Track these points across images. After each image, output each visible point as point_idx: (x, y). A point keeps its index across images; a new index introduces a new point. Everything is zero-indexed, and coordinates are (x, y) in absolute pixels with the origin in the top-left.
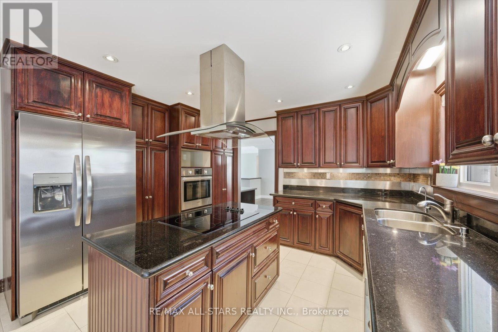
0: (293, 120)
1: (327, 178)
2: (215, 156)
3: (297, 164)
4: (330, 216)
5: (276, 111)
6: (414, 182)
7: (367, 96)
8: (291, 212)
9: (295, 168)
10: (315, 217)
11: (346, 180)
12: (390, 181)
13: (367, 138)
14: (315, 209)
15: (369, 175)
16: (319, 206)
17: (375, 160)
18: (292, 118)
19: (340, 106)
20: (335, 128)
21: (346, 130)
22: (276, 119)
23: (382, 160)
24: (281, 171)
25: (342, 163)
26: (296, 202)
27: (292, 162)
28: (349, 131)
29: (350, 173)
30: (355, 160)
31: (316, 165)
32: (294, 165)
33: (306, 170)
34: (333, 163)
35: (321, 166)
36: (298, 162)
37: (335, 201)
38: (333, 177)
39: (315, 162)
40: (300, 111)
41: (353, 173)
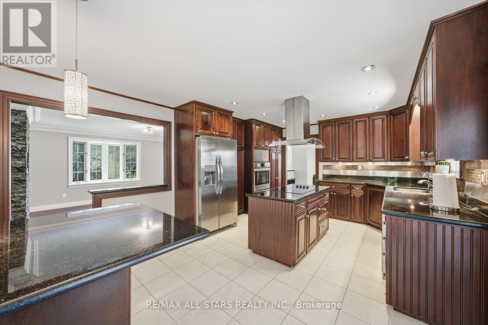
0: (331, 127)
1: (359, 169)
2: (271, 154)
3: (335, 159)
4: (362, 196)
5: (318, 121)
6: (428, 172)
7: (390, 111)
8: (332, 193)
9: (334, 162)
10: (351, 196)
11: (374, 171)
12: (410, 171)
13: (391, 140)
14: (351, 191)
15: (392, 167)
16: (354, 188)
17: (397, 156)
18: (331, 126)
19: (369, 117)
20: (365, 133)
21: (374, 134)
22: (318, 125)
23: (401, 156)
24: (321, 164)
25: (371, 159)
26: (336, 186)
27: (331, 158)
28: (376, 135)
29: (377, 166)
30: (381, 156)
31: (350, 160)
32: (333, 160)
33: (341, 164)
34: (364, 158)
35: (354, 160)
36: (335, 158)
37: (365, 185)
38: (363, 169)
39: (350, 157)
40: (337, 121)
41: (380, 166)
